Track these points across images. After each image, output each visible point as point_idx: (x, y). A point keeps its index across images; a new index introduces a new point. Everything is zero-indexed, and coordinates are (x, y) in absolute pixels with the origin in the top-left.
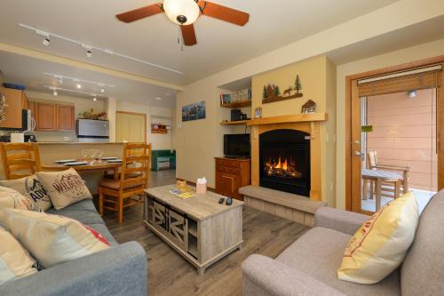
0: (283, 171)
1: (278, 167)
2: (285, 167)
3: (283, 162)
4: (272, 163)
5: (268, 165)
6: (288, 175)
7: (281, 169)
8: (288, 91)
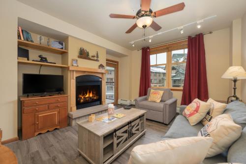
0: (90, 98)
1: (87, 96)
2: (91, 95)
3: (90, 92)
4: (83, 95)
5: (81, 96)
6: (93, 99)
7: (89, 97)
8: (94, 56)
